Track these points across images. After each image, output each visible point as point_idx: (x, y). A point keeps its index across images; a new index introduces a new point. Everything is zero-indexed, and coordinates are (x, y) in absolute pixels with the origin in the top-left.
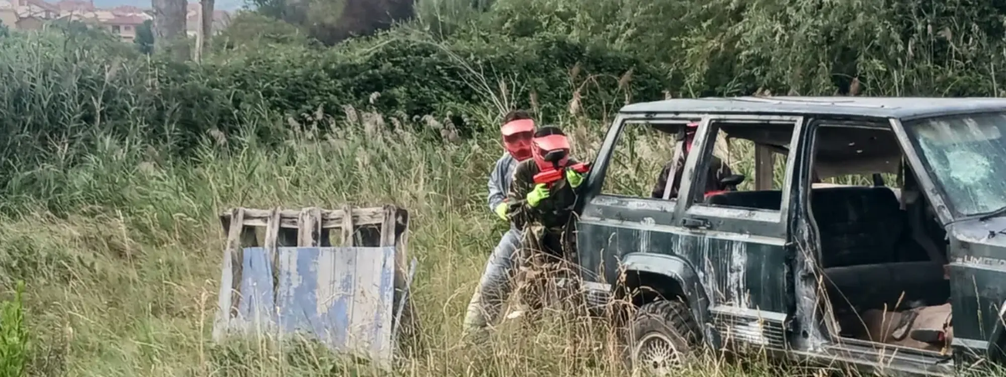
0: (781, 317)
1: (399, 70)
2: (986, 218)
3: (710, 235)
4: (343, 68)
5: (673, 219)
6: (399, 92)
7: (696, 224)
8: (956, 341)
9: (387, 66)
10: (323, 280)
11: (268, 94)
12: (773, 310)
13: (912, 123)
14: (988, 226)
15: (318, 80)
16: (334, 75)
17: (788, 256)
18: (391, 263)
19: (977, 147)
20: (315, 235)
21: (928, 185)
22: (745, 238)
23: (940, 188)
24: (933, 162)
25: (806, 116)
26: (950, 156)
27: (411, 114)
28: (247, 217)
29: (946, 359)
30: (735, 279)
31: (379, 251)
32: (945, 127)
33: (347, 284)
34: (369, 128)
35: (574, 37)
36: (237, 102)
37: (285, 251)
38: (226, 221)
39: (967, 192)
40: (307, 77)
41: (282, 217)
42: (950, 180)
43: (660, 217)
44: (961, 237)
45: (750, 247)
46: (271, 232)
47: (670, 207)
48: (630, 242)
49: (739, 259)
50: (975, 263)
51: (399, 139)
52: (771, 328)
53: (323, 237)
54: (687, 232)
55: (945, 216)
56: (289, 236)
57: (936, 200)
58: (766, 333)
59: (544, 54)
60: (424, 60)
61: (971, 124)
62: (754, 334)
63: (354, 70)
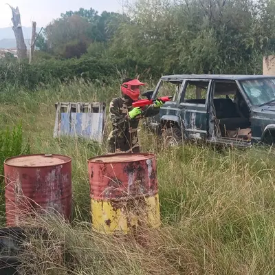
0: (205, 132)
1: (87, 67)
2: (260, 106)
3: (186, 110)
4: (72, 66)
5: (176, 106)
6: (87, 73)
7: (182, 107)
8: (252, 138)
9: (84, 66)
10: (83, 121)
11: (52, 72)
12: (203, 130)
13: (241, 81)
14: (261, 108)
15: (65, 69)
16: (70, 68)
17: (207, 116)
18: (102, 117)
19: (258, 88)
20: (81, 109)
21: (245, 97)
22: (195, 111)
23: (248, 98)
24: (246, 91)
25: (212, 79)
26: (251, 90)
27: (92, 79)
28: (62, 104)
29: (249, 142)
30: (192, 122)
31: (98, 114)
32: (249, 82)
33: (90, 122)
34: (80, 82)
35: (134, 59)
36: (43, 75)
37: (73, 114)
38: (56, 106)
39: (256, 99)
40: (62, 68)
41: (72, 105)
42: (251, 96)
43: (172, 106)
44: (254, 111)
45: (197, 113)
46: (69, 109)
47: (175, 103)
48: (164, 112)
49: (194, 117)
50: (258, 118)
51: (89, 85)
52: (202, 134)
53: (83, 110)
54: (180, 110)
55: (250, 105)
56: (74, 110)
57: (248, 101)
58: (201, 136)
59: (126, 63)
60: (94, 64)
61: (256, 81)
62: (198, 136)
63: (75, 67)
